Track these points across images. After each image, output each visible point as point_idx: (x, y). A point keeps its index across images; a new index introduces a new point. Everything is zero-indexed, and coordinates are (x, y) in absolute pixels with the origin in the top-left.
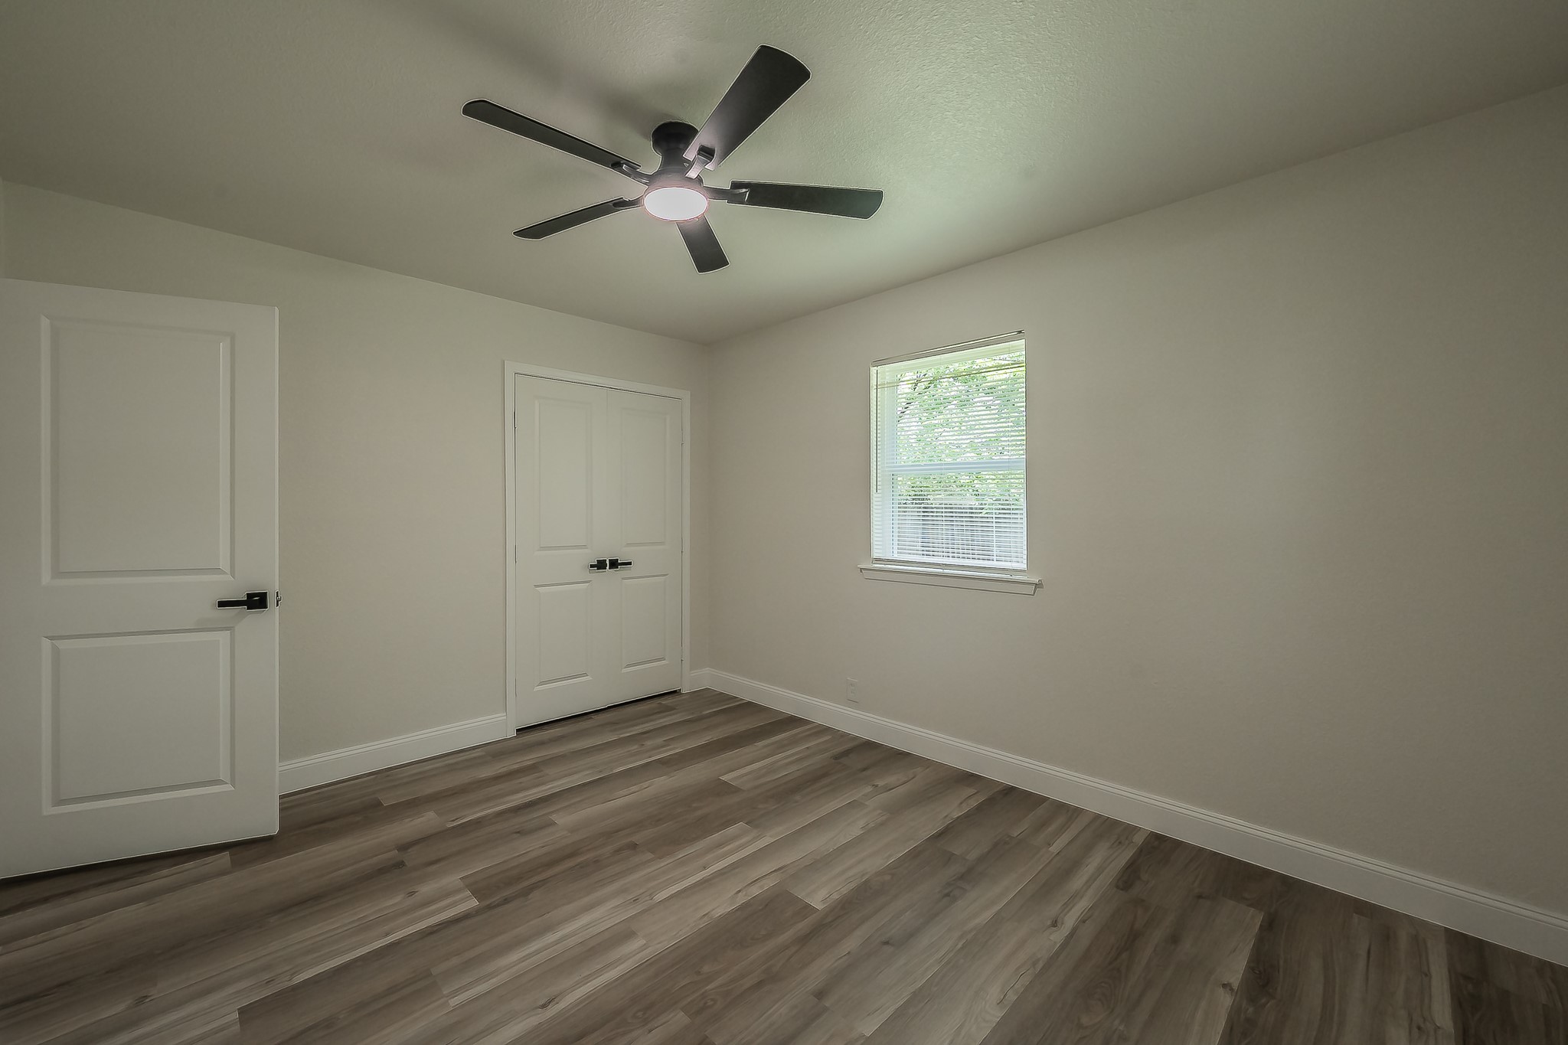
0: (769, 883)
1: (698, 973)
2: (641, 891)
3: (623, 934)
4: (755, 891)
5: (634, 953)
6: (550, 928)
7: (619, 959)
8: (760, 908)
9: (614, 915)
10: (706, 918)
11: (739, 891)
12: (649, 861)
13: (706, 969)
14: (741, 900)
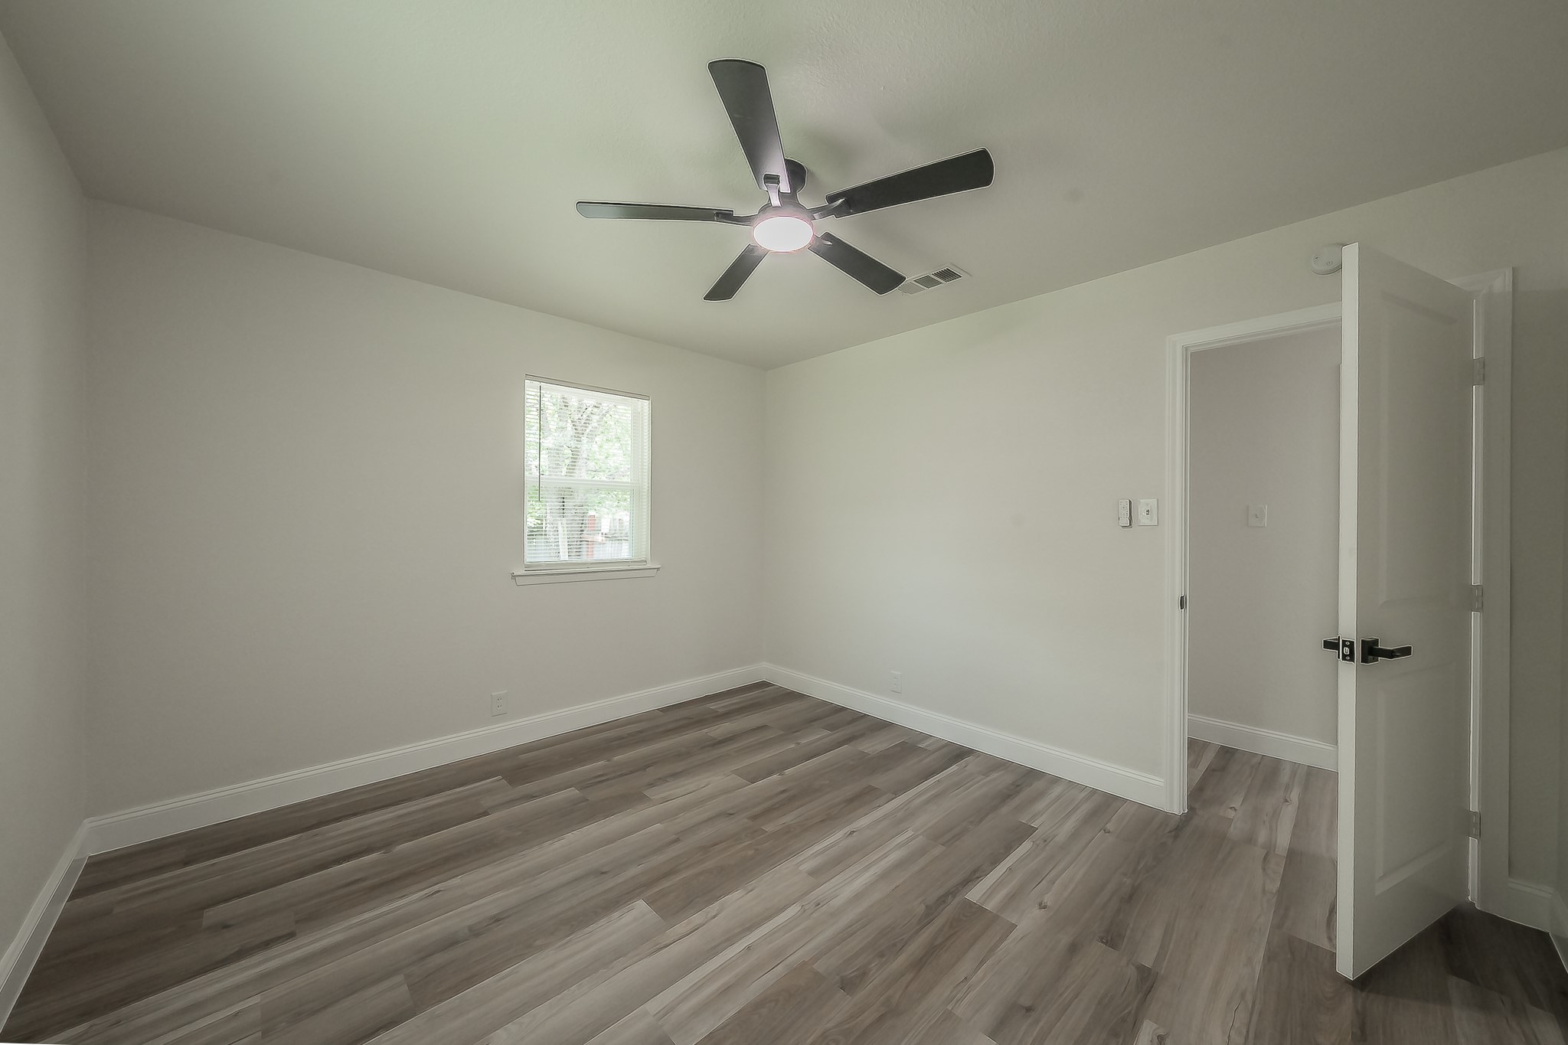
0: (681, 928)
1: (756, 850)
2: (814, 915)
3: (819, 873)
4: (697, 918)
5: (810, 857)
6: (884, 876)
7: (816, 856)
8: (697, 899)
9: (833, 890)
10: (750, 888)
11: (714, 917)
12: (816, 959)
13: (751, 852)
14: (716, 906)
